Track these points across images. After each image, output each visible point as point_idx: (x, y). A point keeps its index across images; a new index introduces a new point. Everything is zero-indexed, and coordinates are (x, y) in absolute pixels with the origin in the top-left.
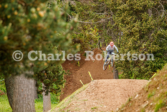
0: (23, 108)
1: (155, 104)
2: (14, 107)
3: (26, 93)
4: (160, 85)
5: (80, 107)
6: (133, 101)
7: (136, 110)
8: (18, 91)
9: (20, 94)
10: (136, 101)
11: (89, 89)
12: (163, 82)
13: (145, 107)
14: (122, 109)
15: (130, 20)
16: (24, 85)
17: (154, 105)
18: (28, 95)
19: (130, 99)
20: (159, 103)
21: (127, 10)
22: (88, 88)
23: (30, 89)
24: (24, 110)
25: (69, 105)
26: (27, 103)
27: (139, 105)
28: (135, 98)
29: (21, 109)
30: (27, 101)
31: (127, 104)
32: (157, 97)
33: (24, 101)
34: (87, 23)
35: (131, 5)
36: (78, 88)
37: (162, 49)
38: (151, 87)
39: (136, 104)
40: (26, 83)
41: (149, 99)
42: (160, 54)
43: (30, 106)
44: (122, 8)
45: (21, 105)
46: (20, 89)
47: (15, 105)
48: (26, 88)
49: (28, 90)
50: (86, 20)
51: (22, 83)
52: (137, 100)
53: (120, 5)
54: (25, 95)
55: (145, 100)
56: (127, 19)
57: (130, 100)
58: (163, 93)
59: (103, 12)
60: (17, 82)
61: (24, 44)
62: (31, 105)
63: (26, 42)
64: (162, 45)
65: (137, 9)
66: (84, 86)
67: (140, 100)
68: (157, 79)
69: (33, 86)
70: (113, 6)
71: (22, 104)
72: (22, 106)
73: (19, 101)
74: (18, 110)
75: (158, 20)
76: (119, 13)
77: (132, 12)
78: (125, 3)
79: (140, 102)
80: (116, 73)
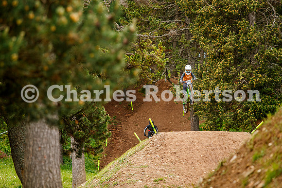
0: (41, 178)
1: (266, 170)
2: (26, 176)
3: (46, 152)
4: (274, 140)
5: (135, 178)
6: (228, 167)
7: (233, 180)
8: (33, 150)
9: (36, 155)
10: (233, 165)
11: (150, 148)
12: (278, 133)
13: (249, 176)
14: (210, 180)
15: (218, 31)
16: (42, 139)
17: (265, 173)
18: (50, 156)
19: (222, 163)
20: (272, 170)
21: (213, 15)
22: (149, 145)
23: (52, 146)
24: (43, 182)
25: (117, 174)
26: (47, 169)
27: (238, 173)
28: (232, 160)
29: (38, 179)
30: (47, 166)
31: (218, 171)
32: (268, 159)
33: (42, 166)
34: (147, 37)
35: (221, 6)
36: (130, 147)
37: (273, 81)
38: (258, 143)
39: (233, 171)
40: (45, 136)
41: (255, 162)
42: (269, 89)
43: (53, 175)
44: (205, 12)
45: (37, 173)
46: (35, 146)
47: (27, 173)
48: (45, 145)
49: (48, 147)
50: (145, 32)
51: (39, 136)
52: (235, 164)
53: (201, 6)
54: (43, 155)
55: (248, 165)
56: (213, 30)
57: (222, 165)
58: (279, 152)
59: (172, 18)
60: (31, 135)
61: (46, 68)
62: (55, 172)
63: (48, 65)
64: (272, 74)
65: (229, 13)
66: (142, 143)
67: (239, 165)
68: (268, 130)
69: (57, 141)
70: (189, 9)
71: (39, 172)
72: (40, 175)
73: (34, 166)
74: (32, 182)
75: (266, 32)
76: (199, 21)
77: (222, 19)
78: (210, 4)
79: (239, 167)
80: (195, 121)
